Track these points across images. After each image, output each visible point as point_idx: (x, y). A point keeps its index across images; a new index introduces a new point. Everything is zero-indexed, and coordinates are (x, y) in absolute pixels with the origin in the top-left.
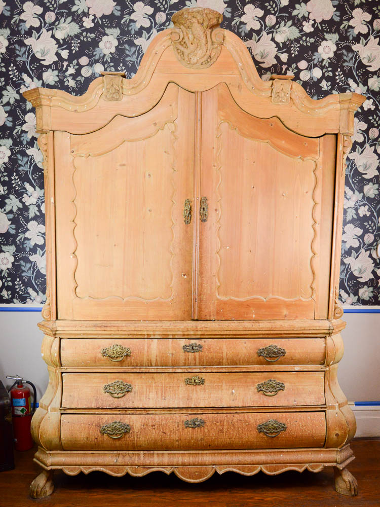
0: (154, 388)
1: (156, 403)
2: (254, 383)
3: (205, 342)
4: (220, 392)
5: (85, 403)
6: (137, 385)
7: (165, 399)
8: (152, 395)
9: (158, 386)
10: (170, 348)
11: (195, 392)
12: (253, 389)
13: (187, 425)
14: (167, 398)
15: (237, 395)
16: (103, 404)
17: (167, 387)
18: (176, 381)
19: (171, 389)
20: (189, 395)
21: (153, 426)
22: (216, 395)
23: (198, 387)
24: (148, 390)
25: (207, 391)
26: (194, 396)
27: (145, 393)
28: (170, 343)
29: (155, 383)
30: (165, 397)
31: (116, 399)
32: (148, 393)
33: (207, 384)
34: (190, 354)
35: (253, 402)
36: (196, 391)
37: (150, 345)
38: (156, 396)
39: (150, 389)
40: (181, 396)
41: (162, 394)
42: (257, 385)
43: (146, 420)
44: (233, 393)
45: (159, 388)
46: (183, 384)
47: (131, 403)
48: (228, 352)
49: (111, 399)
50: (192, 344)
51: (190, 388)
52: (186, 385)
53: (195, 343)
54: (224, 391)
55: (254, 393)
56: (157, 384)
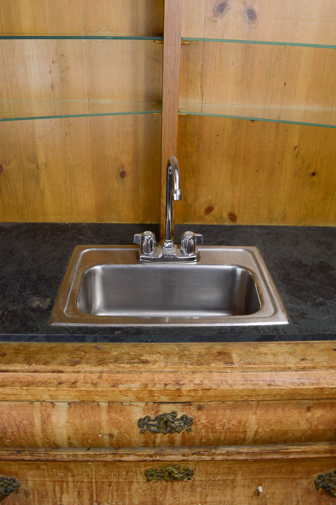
0: (71, 485)
2: (309, 473)
4: (229, 491)
6: (29, 479)
8: (68, 499)
9: (83, 482)
10: (104, 423)
11: (169, 492)
12: (306, 483)
15: (268, 496)
17: (103, 483)
18: (124, 473)
19: (114, 488)
20: (155, 499)
22: (218, 498)
23: (178, 486)
24: (57, 488)
25: (199, 489)
27: (51, 495)
29: (73, 476)
32: (58, 495)
33: (198, 477)
34: (159, 435)
36: (173, 490)
37: (49, 416)
38: (77, 500)
39: (61, 488)
41: (92, 496)
42: (315, 476)
44: (259, 492)
45: (85, 486)
46: (141, 478)
48: (260, 430)
50: (165, 415)
51: (159, 485)
52: (148, 481)
53: (174, 414)
54: (239, 490)
55: (308, 492)
56: (78, 478)
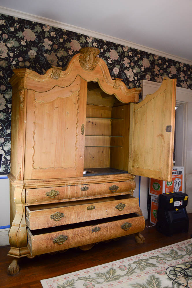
0: (74, 213)
1: (76, 221)
2: (114, 205)
3: (89, 186)
5: (42, 226)
6: (66, 213)
7: (79, 218)
8: (73, 217)
12: (114, 208)
13: (93, 231)
14: (80, 217)
15: (108, 212)
16: (51, 225)
18: (83, 209)
19: (81, 213)
20: (89, 215)
21: (78, 234)
22: (100, 213)
23: (93, 211)
24: (71, 215)
25: (96, 211)
26: (92, 215)
27: (70, 217)
28: (76, 188)
30: (79, 217)
31: (57, 222)
33: (96, 208)
34: (84, 191)
35: (115, 214)
37: (67, 189)
38: (75, 217)
39: (72, 215)
40: (86, 216)
42: (115, 206)
43: (75, 232)
44: (106, 211)
47: (65, 222)
48: (98, 189)
49: (54, 222)
50: (84, 187)
51: (90, 211)
52: (87, 210)
53: (86, 187)
54: (103, 211)
55: (115, 210)
56: (75, 212)
